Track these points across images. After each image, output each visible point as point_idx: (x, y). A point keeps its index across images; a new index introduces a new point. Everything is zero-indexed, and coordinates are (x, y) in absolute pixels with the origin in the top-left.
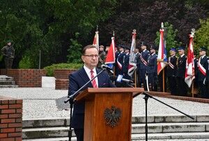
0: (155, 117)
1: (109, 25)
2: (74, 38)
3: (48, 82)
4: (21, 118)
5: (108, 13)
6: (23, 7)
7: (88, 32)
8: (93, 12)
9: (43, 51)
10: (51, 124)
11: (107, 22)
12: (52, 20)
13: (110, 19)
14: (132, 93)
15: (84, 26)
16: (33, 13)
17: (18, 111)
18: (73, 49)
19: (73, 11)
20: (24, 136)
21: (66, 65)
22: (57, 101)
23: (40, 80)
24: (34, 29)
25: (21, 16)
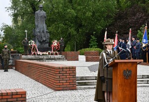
0: (143, 76)
1: (111, 27)
2: (93, 35)
3: (82, 58)
4: (75, 75)
5: (110, 21)
6: (66, 20)
7: (100, 32)
8: (102, 21)
9: (77, 42)
10: (89, 79)
11: (110, 26)
12: (81, 26)
13: (111, 24)
14: (137, 62)
15: (98, 28)
16: (71, 23)
17: (74, 72)
18: (92, 41)
19: (92, 21)
20: (77, 84)
21: (90, 49)
22: (88, 67)
23: (78, 57)
24: (72, 31)
25: (66, 24)
